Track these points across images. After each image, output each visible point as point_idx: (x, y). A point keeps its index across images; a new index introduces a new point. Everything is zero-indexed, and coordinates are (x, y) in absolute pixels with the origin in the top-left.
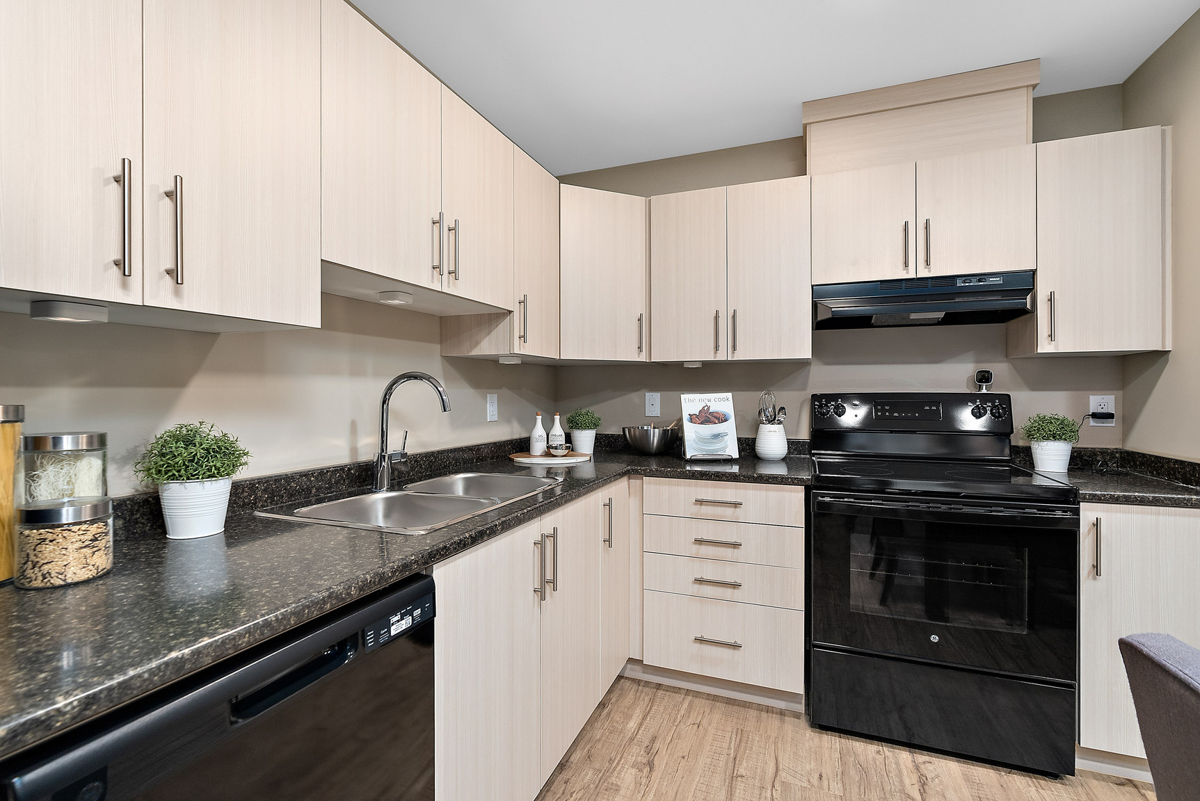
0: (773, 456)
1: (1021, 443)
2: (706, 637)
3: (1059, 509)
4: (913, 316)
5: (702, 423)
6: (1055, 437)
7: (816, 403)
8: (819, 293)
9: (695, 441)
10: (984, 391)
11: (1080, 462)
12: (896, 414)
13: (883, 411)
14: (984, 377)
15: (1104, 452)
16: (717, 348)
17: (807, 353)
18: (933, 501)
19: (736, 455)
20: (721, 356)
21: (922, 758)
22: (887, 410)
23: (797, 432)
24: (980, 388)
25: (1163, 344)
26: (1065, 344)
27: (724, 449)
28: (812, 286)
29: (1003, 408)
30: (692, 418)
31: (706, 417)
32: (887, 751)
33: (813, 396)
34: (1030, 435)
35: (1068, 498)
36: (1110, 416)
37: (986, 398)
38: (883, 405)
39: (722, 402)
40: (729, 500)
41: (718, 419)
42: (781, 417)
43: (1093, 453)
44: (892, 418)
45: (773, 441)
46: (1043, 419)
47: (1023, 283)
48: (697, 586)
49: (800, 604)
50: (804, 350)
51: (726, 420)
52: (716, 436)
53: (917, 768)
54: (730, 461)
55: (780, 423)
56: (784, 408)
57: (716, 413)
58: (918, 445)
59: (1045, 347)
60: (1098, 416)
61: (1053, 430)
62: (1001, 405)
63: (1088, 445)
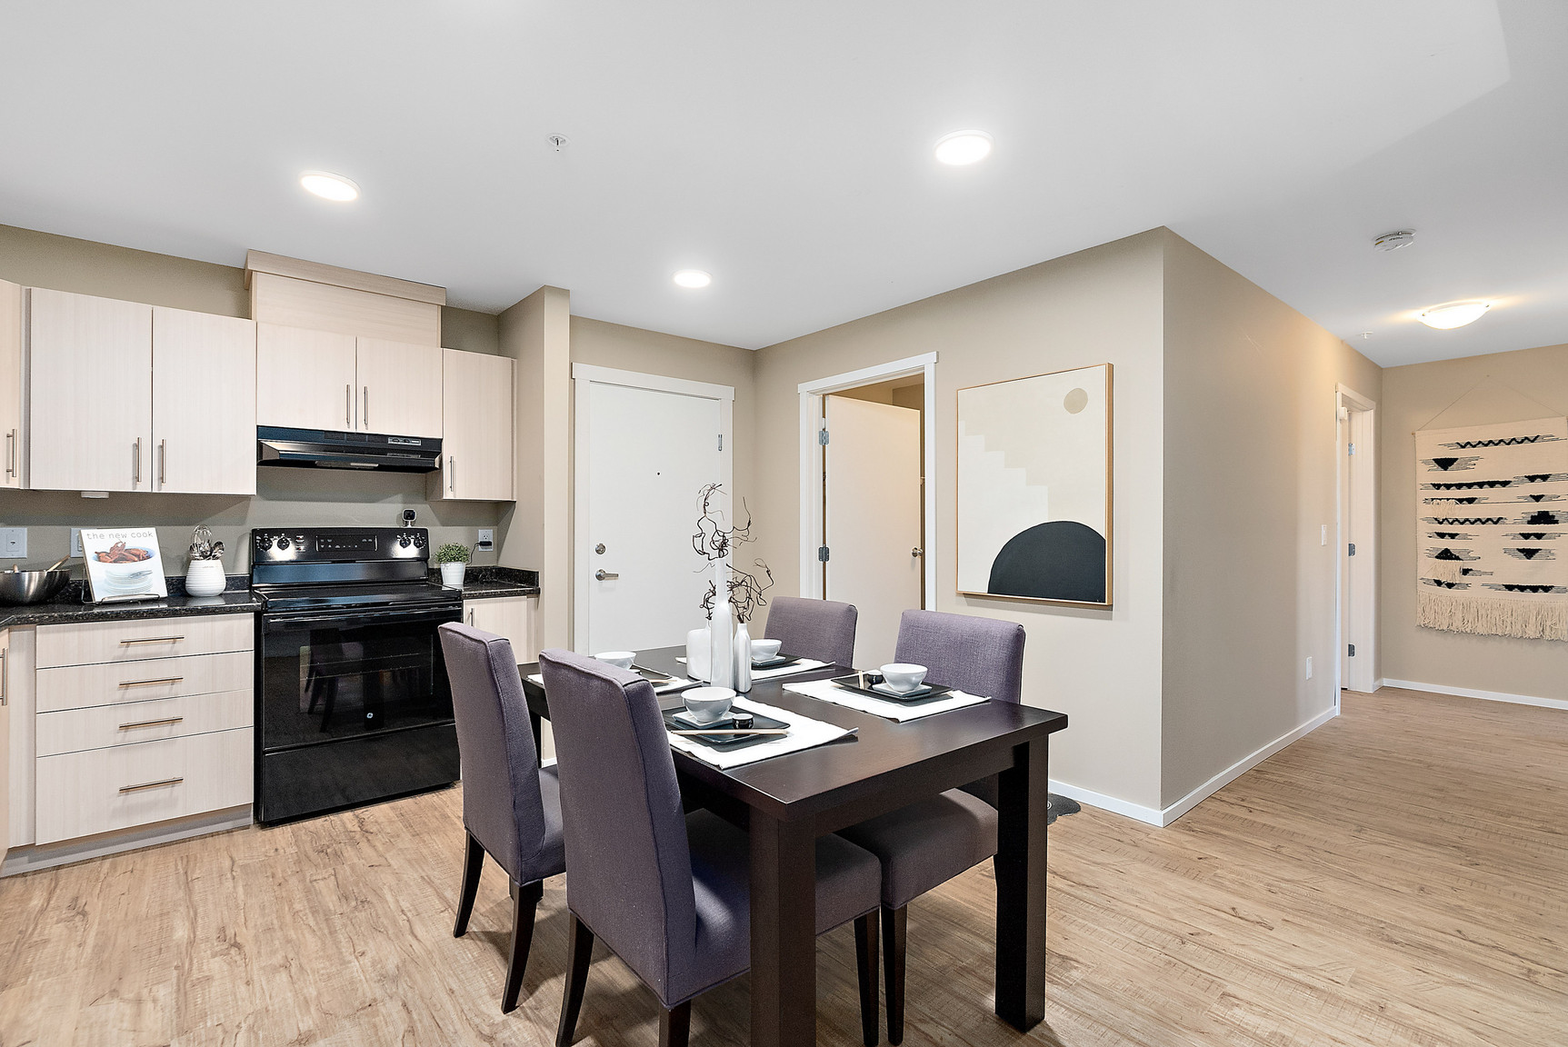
0: (209, 592)
1: (436, 567)
2: (133, 784)
3: (451, 605)
4: (352, 464)
5: (115, 562)
6: (455, 559)
7: (258, 538)
8: (265, 432)
9: (105, 582)
10: (409, 526)
11: (472, 577)
12: (338, 547)
13: (326, 544)
14: (409, 515)
15: (486, 569)
16: (137, 479)
17: (251, 489)
18: (369, 611)
19: (164, 593)
20: (143, 487)
21: (359, 812)
22: (329, 543)
23: (234, 567)
24: (407, 523)
25: (512, 498)
26: (461, 494)
27: (148, 587)
28: (258, 426)
29: (422, 540)
30: (100, 557)
31: (120, 555)
32: (334, 818)
33: (253, 530)
34: (440, 560)
35: (457, 597)
36: (489, 544)
37: (411, 532)
38: (326, 539)
39: (144, 538)
40: (166, 636)
41: (138, 556)
42: (217, 552)
43: (480, 570)
44: (334, 550)
45: (208, 577)
46: (448, 547)
47: (432, 448)
48: (122, 733)
49: (250, 720)
50: (249, 487)
51: (149, 557)
52: (137, 575)
53: (357, 817)
54: (157, 600)
55: (215, 558)
56: (221, 543)
57: (134, 549)
58: (356, 571)
59: (448, 495)
60: (482, 544)
61: (454, 555)
62: (422, 537)
63: (476, 564)
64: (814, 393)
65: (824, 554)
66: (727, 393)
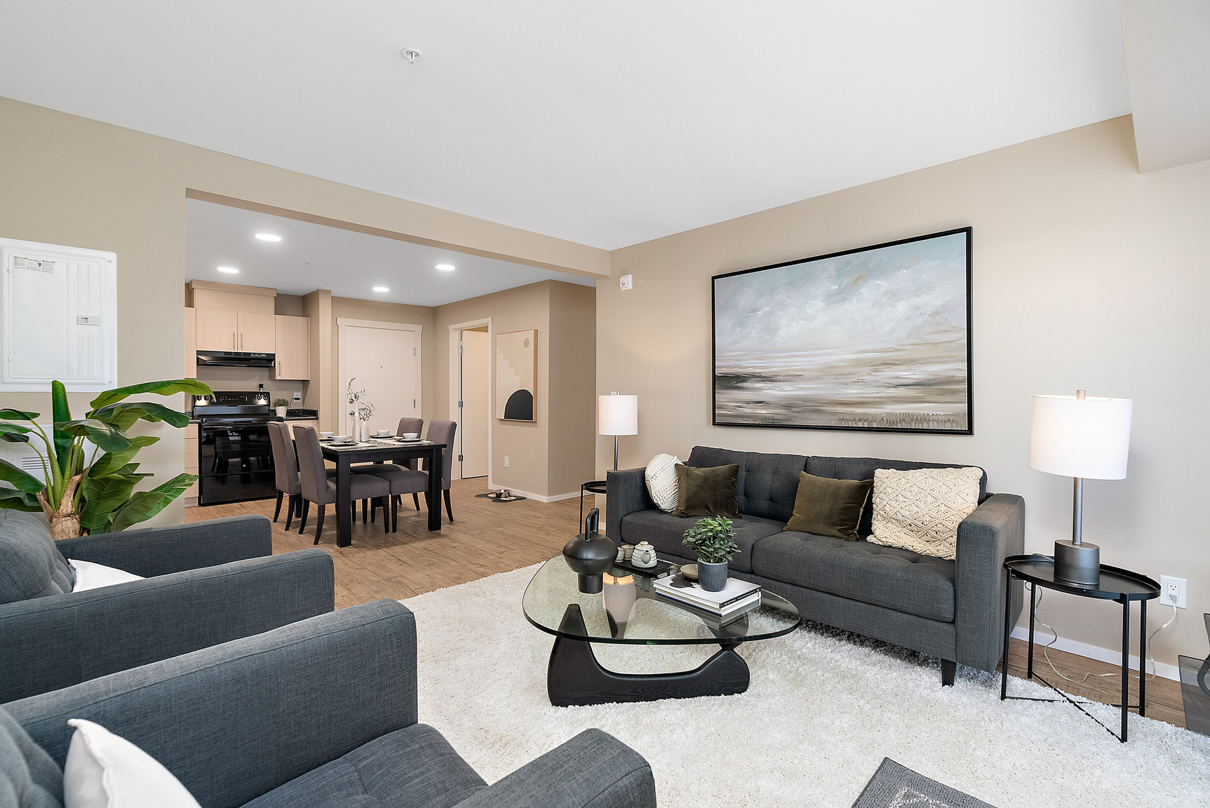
1: (274, 408)
6: (282, 405)
8: (199, 353)
10: (262, 391)
11: (290, 412)
12: (230, 399)
14: (261, 386)
15: (296, 409)
22: (226, 398)
24: (261, 389)
25: (309, 379)
26: (284, 377)
28: (197, 350)
29: (268, 397)
34: (275, 406)
36: (299, 399)
37: (262, 393)
38: (224, 396)
43: (294, 410)
44: (228, 400)
46: (280, 400)
47: (271, 358)
50: (193, 375)
58: (236, 410)
59: (278, 378)
60: (295, 399)
61: (282, 403)
62: (267, 395)
63: (292, 407)
64: (456, 330)
65: (461, 404)
66: (418, 328)
